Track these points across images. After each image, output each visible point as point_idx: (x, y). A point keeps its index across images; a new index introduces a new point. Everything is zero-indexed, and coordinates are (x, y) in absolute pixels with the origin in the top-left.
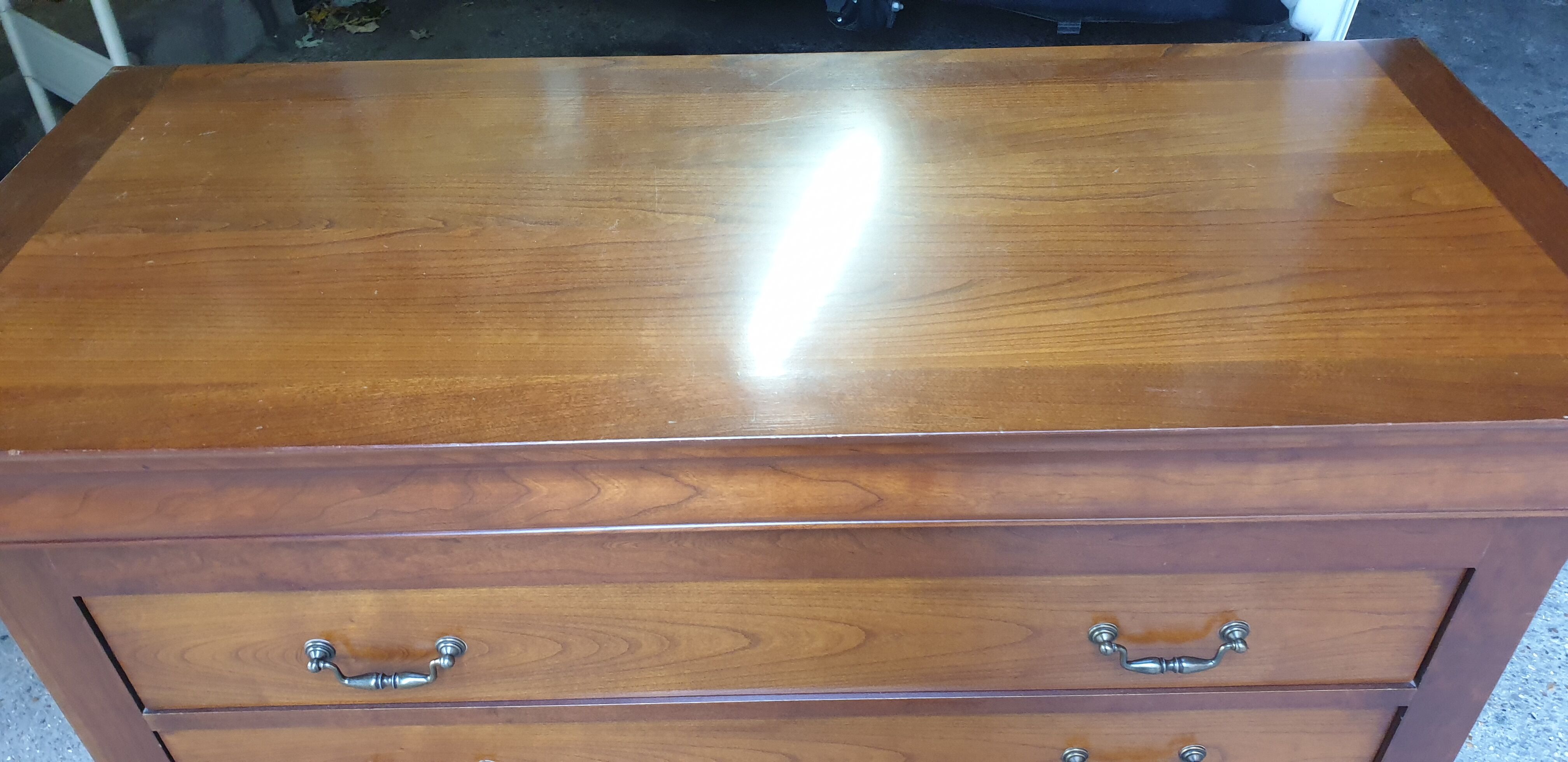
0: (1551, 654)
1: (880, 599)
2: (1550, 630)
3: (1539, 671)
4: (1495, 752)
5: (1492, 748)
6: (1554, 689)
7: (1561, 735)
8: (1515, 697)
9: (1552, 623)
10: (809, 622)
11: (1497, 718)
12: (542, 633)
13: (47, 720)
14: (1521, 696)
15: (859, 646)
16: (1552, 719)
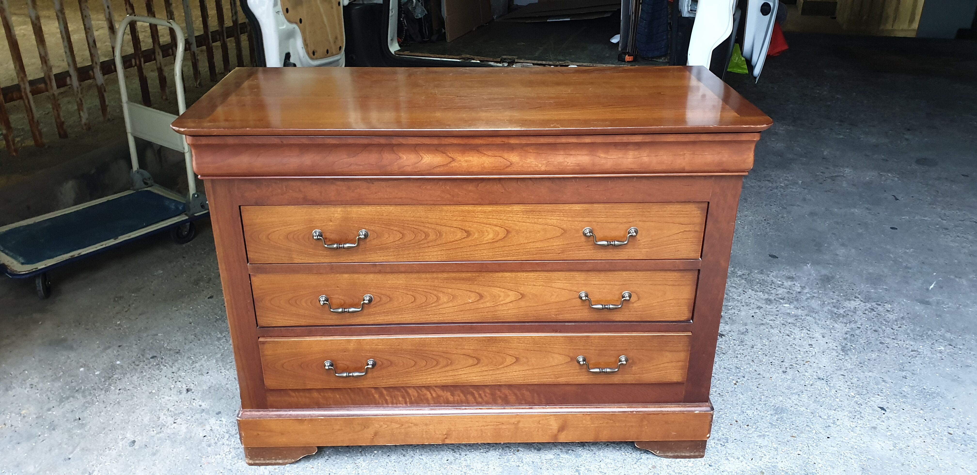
0: (808, 352)
1: (511, 215)
2: (809, 345)
3: (802, 357)
4: (781, 382)
5: (780, 381)
6: (809, 363)
7: (809, 377)
8: (791, 365)
9: (810, 343)
10: (488, 226)
11: (783, 371)
12: (396, 229)
13: (143, 371)
14: (794, 365)
15: (504, 237)
16: (806, 372)
